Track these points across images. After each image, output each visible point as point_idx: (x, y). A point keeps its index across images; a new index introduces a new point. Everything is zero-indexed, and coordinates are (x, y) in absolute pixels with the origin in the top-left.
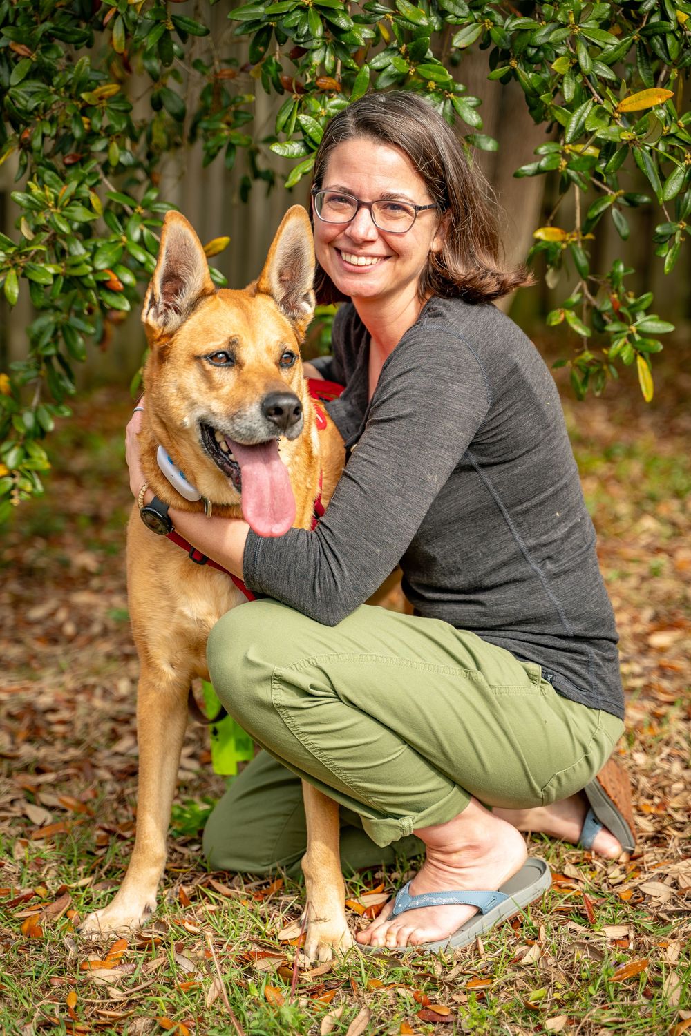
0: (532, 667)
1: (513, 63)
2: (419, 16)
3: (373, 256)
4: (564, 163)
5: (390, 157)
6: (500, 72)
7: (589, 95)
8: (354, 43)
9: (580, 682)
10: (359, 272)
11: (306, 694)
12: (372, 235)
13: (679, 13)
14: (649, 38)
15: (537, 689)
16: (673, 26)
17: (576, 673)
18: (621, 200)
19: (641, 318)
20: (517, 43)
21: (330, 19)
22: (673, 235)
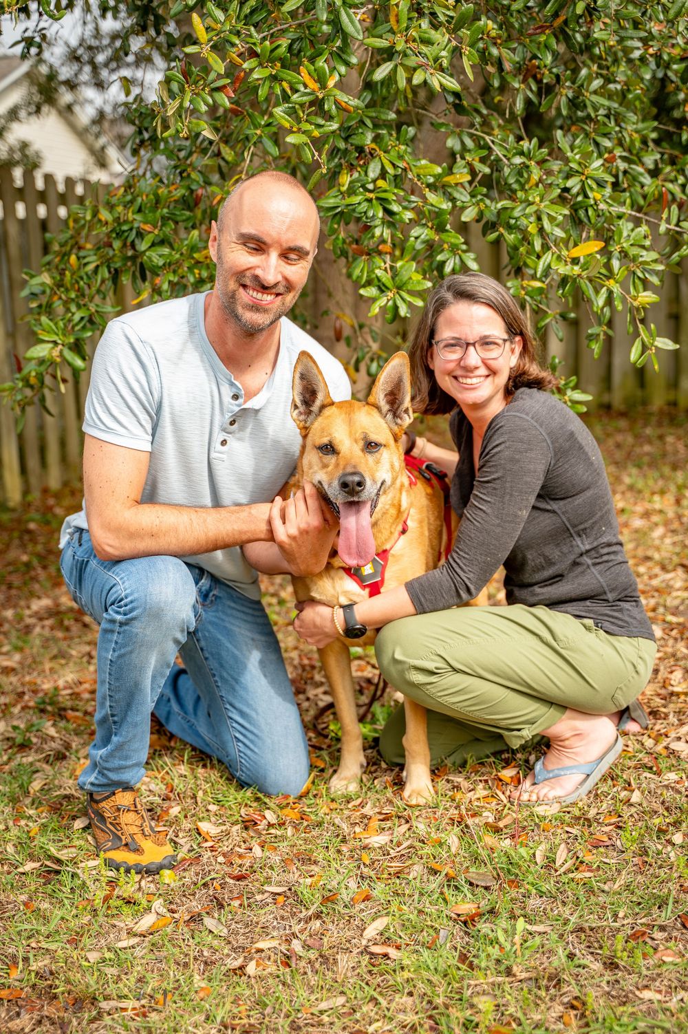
0: (586, 621)
1: (501, 229)
2: (441, 203)
3: (480, 376)
4: (523, 292)
5: (481, 311)
6: (492, 236)
7: (549, 248)
8: (402, 221)
9: (620, 623)
10: (473, 388)
11: (432, 673)
12: (480, 363)
13: (595, 194)
14: (576, 211)
15: (592, 635)
16: (592, 202)
17: (616, 618)
18: (558, 317)
19: (569, 392)
20: (502, 217)
21: (387, 206)
22: (598, 335)
